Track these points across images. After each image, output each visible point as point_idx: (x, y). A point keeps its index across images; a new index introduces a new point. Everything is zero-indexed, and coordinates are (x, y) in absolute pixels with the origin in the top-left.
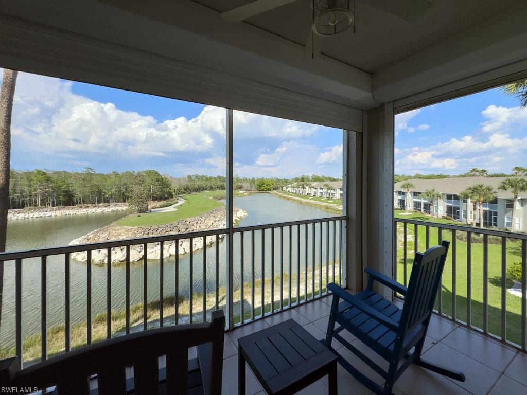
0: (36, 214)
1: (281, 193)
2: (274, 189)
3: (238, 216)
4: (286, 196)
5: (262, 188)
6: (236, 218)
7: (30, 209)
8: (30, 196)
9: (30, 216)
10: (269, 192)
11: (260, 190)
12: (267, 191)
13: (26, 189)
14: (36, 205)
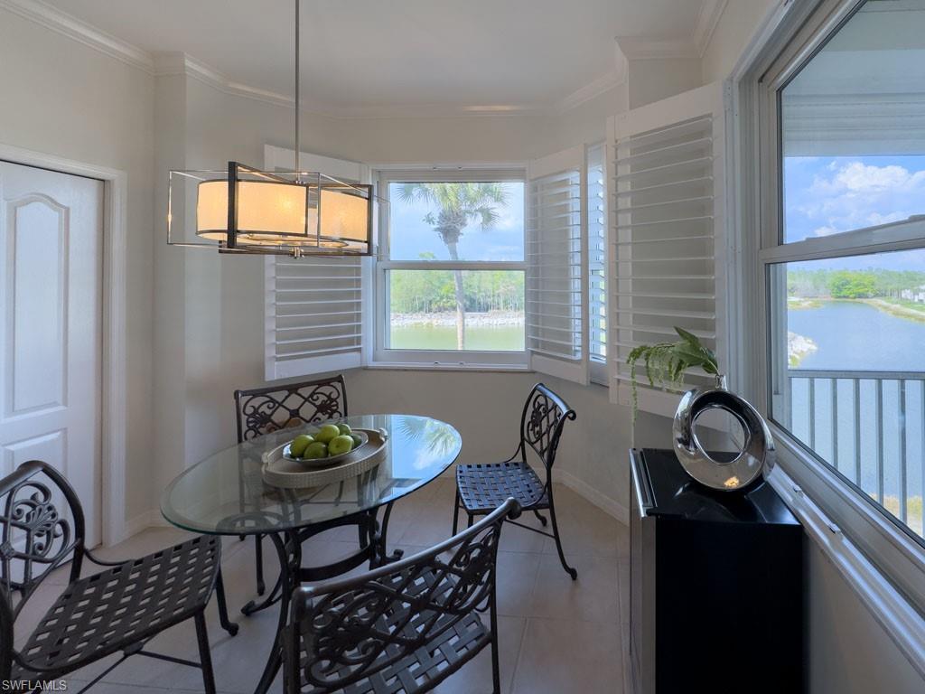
0: (500, 321)
1: (898, 306)
2: (876, 295)
3: (795, 349)
4: (914, 311)
5: (845, 292)
6: (792, 354)
7: (494, 313)
8: (494, 296)
9: (495, 323)
10: (865, 301)
11: (840, 297)
12: (857, 300)
13: (490, 286)
14: (498, 309)
